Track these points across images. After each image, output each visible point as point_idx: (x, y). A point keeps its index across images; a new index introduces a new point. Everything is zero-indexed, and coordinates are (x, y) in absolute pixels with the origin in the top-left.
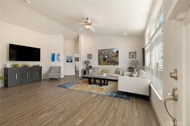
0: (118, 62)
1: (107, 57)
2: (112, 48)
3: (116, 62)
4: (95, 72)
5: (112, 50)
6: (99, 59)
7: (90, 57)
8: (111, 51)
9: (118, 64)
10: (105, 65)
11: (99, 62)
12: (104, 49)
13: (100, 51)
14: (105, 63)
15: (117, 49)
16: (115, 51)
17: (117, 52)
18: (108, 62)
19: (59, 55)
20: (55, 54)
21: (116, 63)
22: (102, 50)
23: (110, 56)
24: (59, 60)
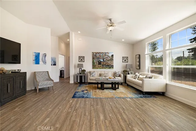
0: (113, 66)
1: (102, 60)
2: (107, 52)
3: (111, 65)
4: (93, 76)
5: (108, 54)
6: (93, 62)
7: (82, 60)
8: (106, 54)
9: (113, 68)
10: (100, 68)
11: (93, 65)
12: (99, 52)
13: (95, 54)
14: (101, 66)
15: (112, 53)
16: (110, 55)
17: (112, 56)
18: (103, 65)
19: (45, 56)
20: (39, 53)
21: (111, 67)
22: (96, 53)
23: (105, 60)
24: (45, 62)
